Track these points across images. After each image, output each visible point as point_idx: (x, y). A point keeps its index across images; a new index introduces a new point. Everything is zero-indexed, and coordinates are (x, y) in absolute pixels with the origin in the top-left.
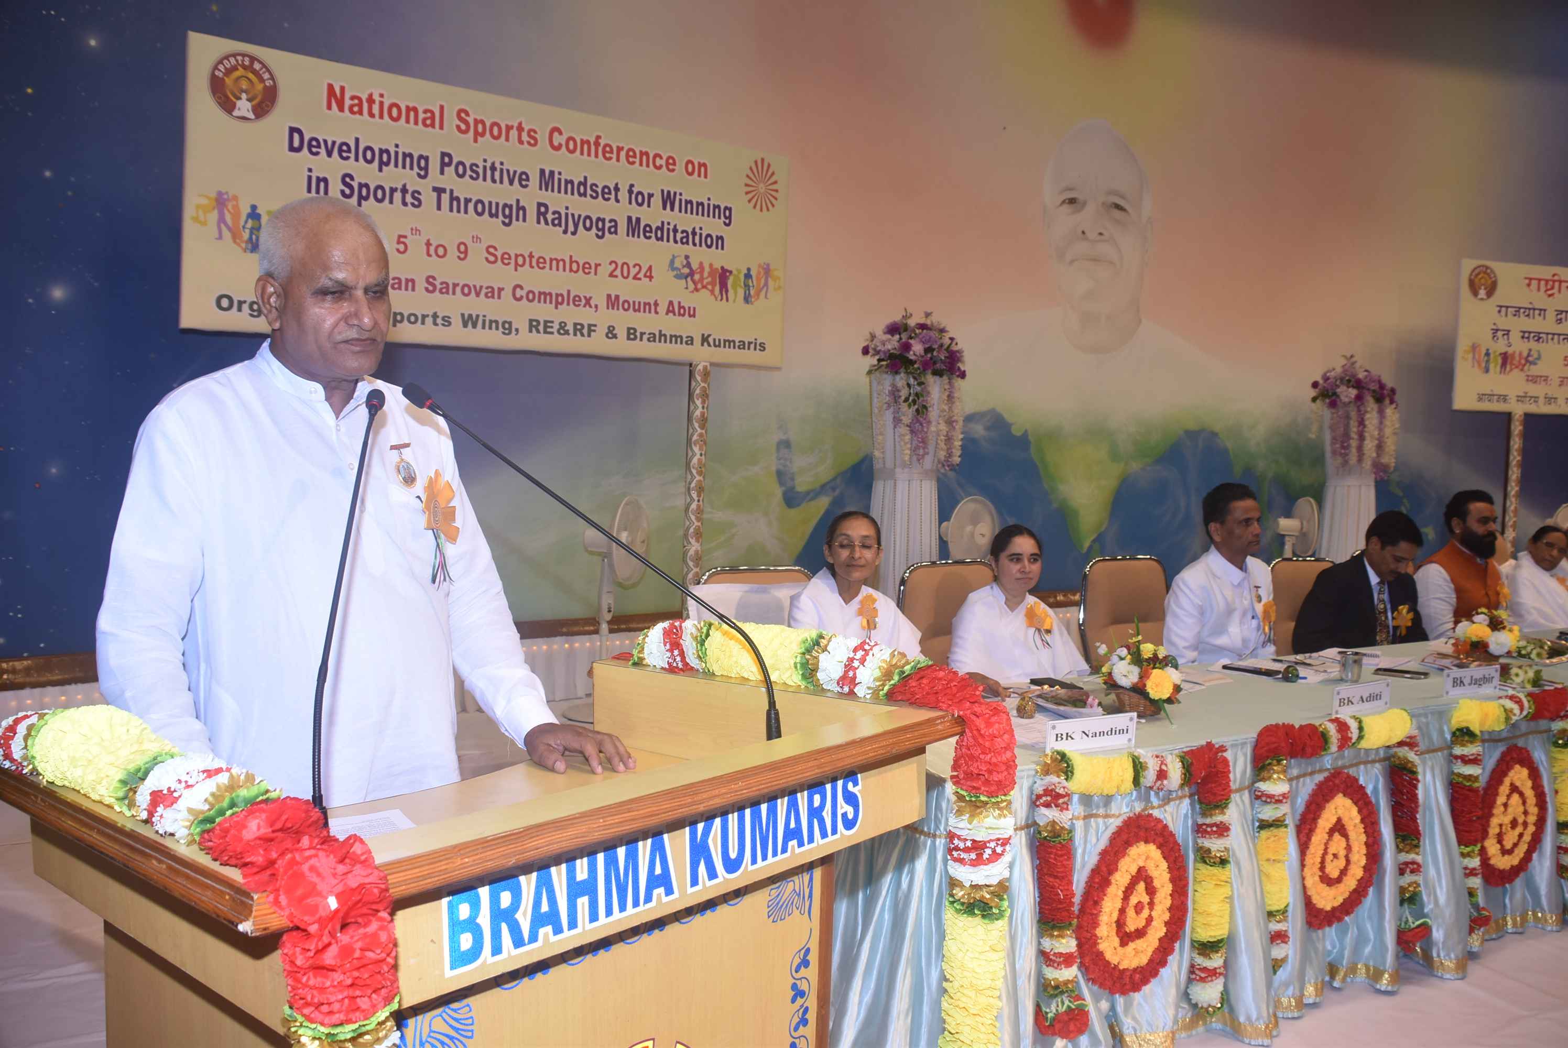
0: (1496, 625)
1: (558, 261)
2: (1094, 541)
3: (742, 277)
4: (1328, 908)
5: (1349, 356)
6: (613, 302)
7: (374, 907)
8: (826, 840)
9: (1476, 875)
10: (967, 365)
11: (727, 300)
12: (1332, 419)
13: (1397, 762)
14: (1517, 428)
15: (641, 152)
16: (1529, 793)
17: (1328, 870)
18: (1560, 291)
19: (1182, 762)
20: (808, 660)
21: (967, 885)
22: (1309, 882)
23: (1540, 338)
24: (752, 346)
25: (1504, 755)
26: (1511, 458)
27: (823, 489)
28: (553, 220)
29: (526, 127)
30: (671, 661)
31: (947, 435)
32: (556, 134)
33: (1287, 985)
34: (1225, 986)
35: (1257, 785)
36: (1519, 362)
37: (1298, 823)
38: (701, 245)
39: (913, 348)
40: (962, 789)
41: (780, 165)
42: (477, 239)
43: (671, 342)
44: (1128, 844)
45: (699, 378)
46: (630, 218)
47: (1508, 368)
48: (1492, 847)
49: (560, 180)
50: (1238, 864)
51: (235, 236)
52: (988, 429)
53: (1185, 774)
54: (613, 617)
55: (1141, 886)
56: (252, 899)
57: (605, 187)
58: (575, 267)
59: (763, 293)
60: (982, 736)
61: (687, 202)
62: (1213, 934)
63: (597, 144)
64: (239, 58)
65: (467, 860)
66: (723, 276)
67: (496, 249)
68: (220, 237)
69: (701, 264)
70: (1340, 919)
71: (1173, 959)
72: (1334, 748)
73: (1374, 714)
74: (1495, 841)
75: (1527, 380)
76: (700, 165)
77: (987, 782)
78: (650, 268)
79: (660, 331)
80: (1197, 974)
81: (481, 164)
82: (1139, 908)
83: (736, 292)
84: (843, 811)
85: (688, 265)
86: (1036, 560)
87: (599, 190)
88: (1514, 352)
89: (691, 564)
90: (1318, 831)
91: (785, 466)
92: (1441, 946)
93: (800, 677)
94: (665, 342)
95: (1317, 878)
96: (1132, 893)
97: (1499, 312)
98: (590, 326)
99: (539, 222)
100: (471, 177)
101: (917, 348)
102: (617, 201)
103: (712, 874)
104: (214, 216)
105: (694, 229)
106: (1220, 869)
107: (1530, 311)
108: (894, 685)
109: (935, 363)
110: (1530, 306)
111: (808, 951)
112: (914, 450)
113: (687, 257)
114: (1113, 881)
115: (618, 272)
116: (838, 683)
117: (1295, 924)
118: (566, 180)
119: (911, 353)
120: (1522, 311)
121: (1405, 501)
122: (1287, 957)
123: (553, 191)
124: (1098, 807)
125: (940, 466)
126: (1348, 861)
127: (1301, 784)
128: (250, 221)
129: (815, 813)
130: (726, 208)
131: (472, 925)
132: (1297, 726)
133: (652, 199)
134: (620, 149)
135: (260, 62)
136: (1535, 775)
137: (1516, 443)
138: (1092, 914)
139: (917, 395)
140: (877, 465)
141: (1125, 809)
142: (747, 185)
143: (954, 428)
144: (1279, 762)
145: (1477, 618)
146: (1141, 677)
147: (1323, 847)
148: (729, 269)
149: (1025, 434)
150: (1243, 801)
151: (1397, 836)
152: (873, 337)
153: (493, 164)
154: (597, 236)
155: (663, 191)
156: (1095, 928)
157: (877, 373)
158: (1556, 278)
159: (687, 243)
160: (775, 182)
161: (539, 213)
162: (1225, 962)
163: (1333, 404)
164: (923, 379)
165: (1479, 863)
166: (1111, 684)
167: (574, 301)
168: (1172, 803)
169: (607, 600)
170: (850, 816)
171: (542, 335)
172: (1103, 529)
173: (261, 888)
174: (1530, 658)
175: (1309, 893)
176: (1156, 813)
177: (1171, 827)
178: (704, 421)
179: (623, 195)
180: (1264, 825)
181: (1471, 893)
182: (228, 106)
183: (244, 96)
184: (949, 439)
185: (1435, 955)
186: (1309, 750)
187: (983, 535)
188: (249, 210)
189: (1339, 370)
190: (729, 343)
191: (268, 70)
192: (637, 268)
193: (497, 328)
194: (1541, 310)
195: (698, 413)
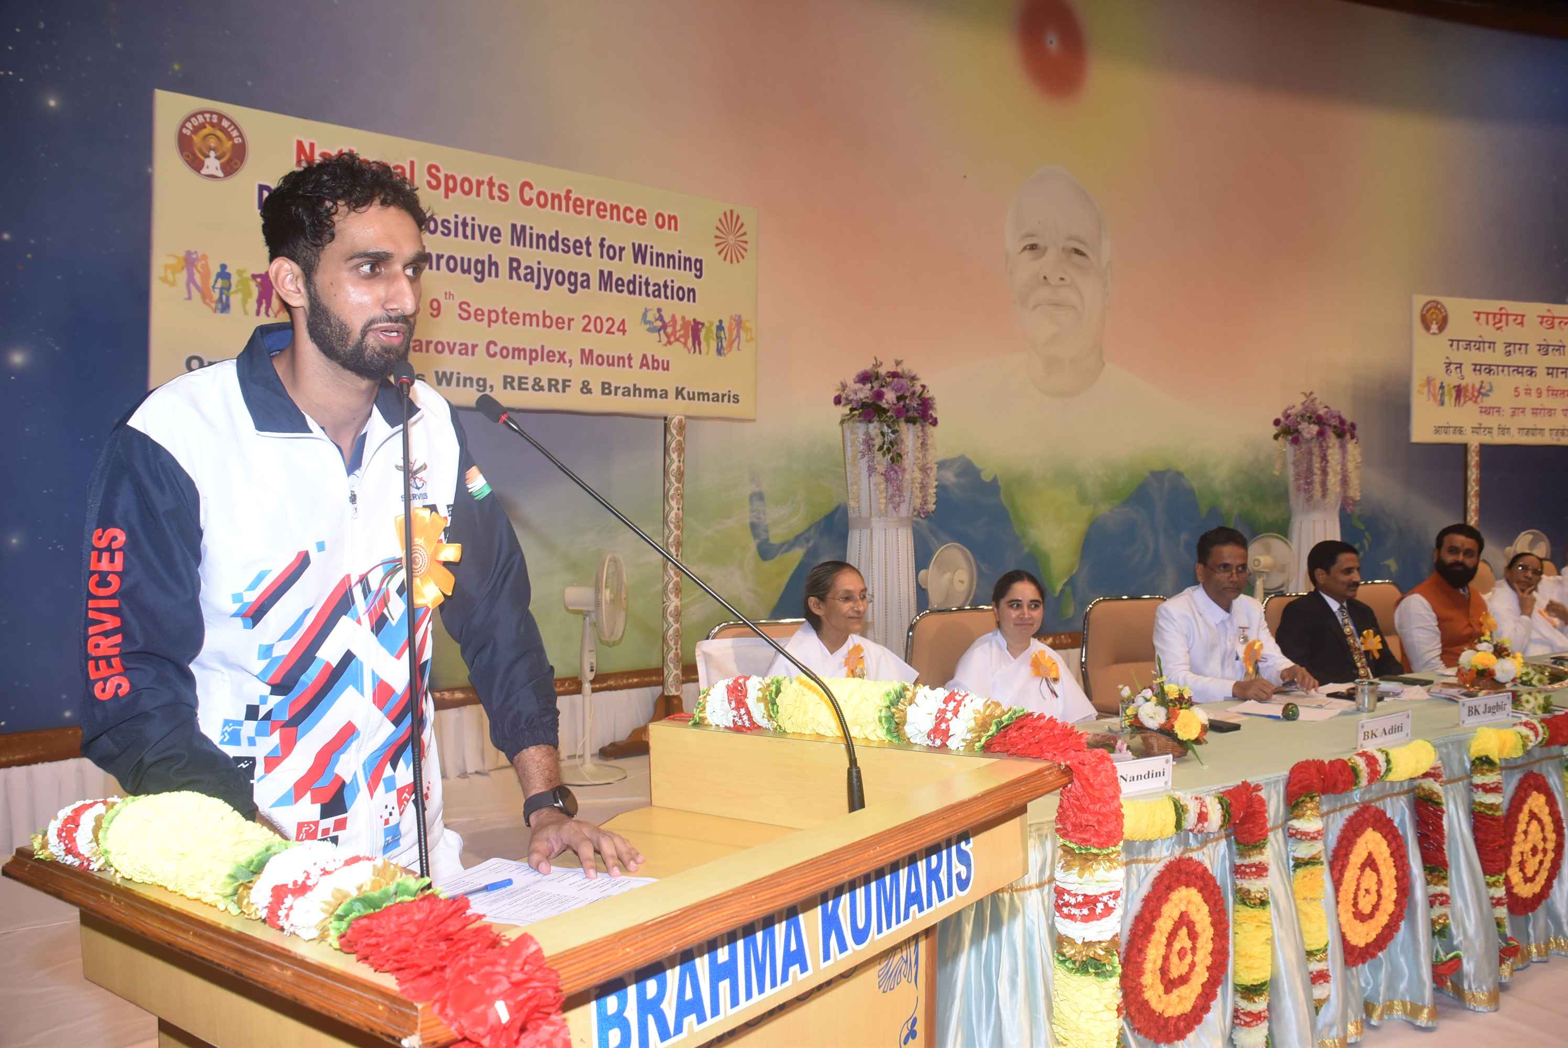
0: (1500, 652)
1: (531, 316)
2: (1065, 585)
3: (714, 329)
4: (1362, 944)
5: (1308, 393)
6: (587, 357)
7: (546, 1010)
8: (943, 903)
9: (1502, 905)
10: (939, 411)
11: (700, 352)
12: (1295, 455)
13: (1422, 794)
14: (1473, 459)
15: (611, 205)
16: (1547, 820)
17: (1360, 906)
18: (1507, 324)
19: (1221, 803)
20: (893, 714)
21: (1080, 942)
22: (1343, 920)
23: (1490, 371)
24: (726, 398)
25: (1522, 782)
26: (1469, 488)
27: (797, 540)
28: (526, 275)
29: (497, 182)
30: (736, 719)
31: (922, 483)
32: (527, 189)
33: (1331, 1026)
34: (1270, 1029)
35: (1290, 823)
36: (1473, 396)
37: (1331, 859)
38: (672, 298)
39: (886, 397)
40: (1071, 842)
41: (748, 216)
42: (449, 295)
43: (645, 396)
44: (1170, 889)
45: (674, 432)
46: (602, 272)
47: (1462, 400)
48: (1515, 875)
49: (531, 235)
50: (1277, 906)
51: (205, 296)
52: (958, 475)
53: (1224, 816)
54: (596, 676)
55: (1184, 932)
56: (416, 1009)
57: (577, 241)
58: (548, 322)
59: (735, 344)
60: (1091, 785)
61: (658, 255)
62: (1256, 977)
63: (568, 198)
64: (208, 116)
65: (628, 950)
66: (696, 328)
67: (469, 305)
68: (190, 298)
69: (673, 317)
70: (1373, 956)
71: (1216, 1005)
72: (1364, 782)
73: (1400, 745)
74: (1518, 869)
75: (1481, 412)
76: (670, 218)
77: (1097, 834)
78: (623, 322)
79: (635, 385)
80: (1241, 1019)
81: (452, 220)
82: (1182, 954)
83: (709, 344)
84: (957, 871)
85: (661, 318)
86: (1036, 606)
87: (571, 244)
88: (1467, 385)
89: (671, 620)
90: (1350, 867)
91: (759, 518)
92: (1472, 978)
93: (885, 731)
94: (640, 396)
95: (1351, 915)
96: (1175, 938)
97: (1451, 345)
98: (564, 381)
99: (511, 277)
100: (443, 233)
101: (890, 396)
102: (589, 255)
103: (843, 947)
104: (183, 276)
105: (666, 282)
106: (1260, 910)
107: (1479, 344)
108: (992, 736)
109: (908, 411)
110: (1480, 339)
111: (915, 1020)
112: (890, 499)
113: (659, 310)
114: (1157, 927)
115: (591, 327)
116: (929, 737)
117: (1334, 963)
118: (537, 235)
119: (884, 401)
120: (1473, 344)
121: (1367, 534)
122: (1329, 996)
123: (525, 245)
124: (1139, 854)
125: (916, 513)
126: (1380, 896)
127: (1330, 820)
128: (220, 281)
129: (933, 875)
130: (697, 260)
131: (620, 1020)
132: (1326, 762)
133: (624, 253)
134: (590, 203)
135: (228, 119)
136: (1551, 801)
137: (1473, 474)
138: (1136, 962)
139: (891, 443)
140: (852, 515)
141: (1165, 853)
142: (716, 237)
143: (928, 475)
144: (1312, 798)
145: (1480, 646)
146: (1168, 718)
147: (1355, 883)
148: (702, 321)
149: (995, 480)
150: (1277, 840)
151: (1425, 869)
152: (844, 387)
153: (465, 219)
154: (570, 290)
155: (634, 244)
156: (1140, 976)
157: (850, 423)
158: (1503, 311)
159: (659, 296)
160: (745, 234)
161: (512, 269)
162: (1269, 1005)
163: (1295, 441)
164: (896, 428)
165: (1504, 892)
166: (1137, 726)
167: (548, 356)
168: (1209, 845)
169: (589, 659)
170: (964, 876)
171: (517, 391)
172: (1074, 572)
173: (424, 995)
174: (1531, 685)
175: (1343, 930)
176: (1196, 856)
177: (1210, 871)
178: (680, 475)
179: (595, 249)
180: (1299, 864)
181: (1499, 924)
182: (196, 164)
183: (212, 154)
184: (923, 487)
185: (1466, 987)
186: (1341, 786)
187: (962, 582)
188: (219, 270)
189: (1299, 408)
190: (703, 396)
191: (236, 128)
192: (610, 322)
193: (472, 386)
194: (1490, 343)
195: (674, 467)
